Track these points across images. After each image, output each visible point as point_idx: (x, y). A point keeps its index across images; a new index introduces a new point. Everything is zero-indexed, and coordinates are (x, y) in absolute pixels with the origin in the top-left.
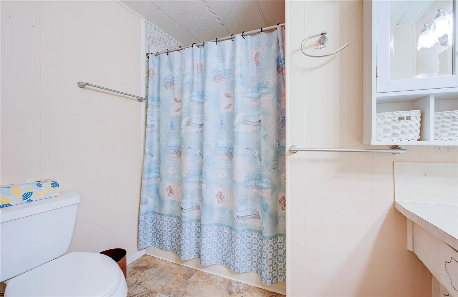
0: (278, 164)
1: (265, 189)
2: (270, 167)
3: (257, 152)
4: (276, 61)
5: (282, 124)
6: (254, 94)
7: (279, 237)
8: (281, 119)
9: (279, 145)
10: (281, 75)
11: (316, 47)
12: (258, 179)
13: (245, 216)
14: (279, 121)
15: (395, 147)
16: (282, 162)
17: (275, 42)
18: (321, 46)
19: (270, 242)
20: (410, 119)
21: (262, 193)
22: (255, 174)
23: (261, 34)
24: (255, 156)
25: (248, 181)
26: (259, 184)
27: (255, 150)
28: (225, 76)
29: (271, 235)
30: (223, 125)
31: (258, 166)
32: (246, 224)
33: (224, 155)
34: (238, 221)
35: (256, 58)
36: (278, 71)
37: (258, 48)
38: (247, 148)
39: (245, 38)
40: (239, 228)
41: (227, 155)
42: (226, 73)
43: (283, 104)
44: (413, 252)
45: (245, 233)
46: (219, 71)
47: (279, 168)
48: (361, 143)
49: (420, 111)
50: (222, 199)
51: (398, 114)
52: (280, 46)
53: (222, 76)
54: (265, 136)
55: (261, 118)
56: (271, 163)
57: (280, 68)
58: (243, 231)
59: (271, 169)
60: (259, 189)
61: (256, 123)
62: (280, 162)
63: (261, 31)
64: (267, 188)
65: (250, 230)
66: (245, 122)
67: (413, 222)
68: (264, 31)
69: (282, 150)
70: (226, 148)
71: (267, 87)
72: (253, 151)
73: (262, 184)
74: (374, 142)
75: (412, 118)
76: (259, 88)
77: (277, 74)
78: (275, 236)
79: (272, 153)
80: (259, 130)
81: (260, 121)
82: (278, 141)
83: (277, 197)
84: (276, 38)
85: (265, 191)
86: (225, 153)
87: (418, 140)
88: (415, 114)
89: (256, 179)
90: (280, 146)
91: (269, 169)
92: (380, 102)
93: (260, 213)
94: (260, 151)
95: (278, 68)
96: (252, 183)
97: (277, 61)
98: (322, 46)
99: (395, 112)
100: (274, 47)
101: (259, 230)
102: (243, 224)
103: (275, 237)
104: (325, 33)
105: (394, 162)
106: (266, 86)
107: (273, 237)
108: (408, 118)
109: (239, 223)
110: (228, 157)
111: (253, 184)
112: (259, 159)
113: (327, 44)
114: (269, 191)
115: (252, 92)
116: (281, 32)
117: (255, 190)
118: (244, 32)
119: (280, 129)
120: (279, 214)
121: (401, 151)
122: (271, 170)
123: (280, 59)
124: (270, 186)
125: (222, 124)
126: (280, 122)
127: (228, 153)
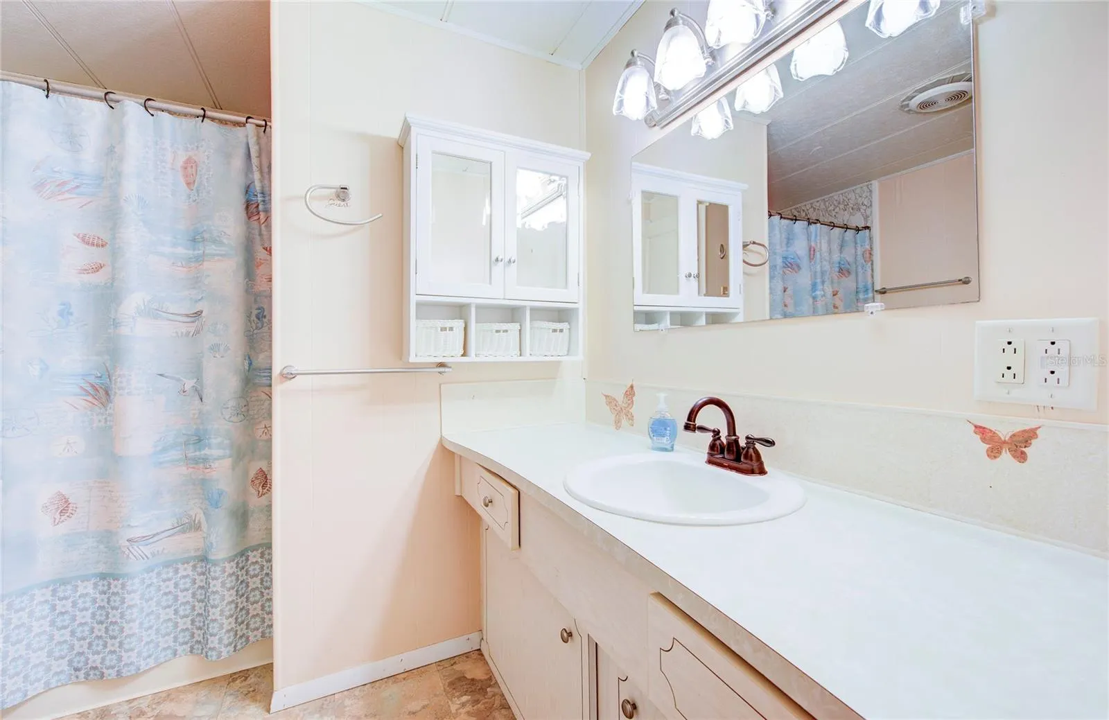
0: (248, 405)
1: (215, 459)
2: (227, 414)
3: (189, 384)
4: (244, 191)
5: (258, 323)
6: (181, 251)
7: (250, 553)
8: (255, 312)
9: (250, 364)
10: (256, 223)
11: (331, 202)
12: (191, 442)
13: (154, 535)
14: (250, 316)
15: (442, 365)
16: (257, 401)
17: (241, 152)
18: (339, 202)
19: (230, 568)
20: (452, 330)
21: (207, 470)
22: (184, 432)
23: (202, 121)
24: (184, 392)
25: (165, 450)
26: (197, 453)
27: (182, 378)
28: (77, 187)
29: (232, 553)
30: (71, 314)
31: (194, 414)
32: (156, 552)
33: (76, 395)
34: (133, 551)
35: (186, 168)
36: (247, 213)
37: (193, 149)
38: (161, 375)
39: (152, 115)
40: (134, 565)
41: (86, 395)
42: (84, 182)
43: (259, 282)
44: (461, 496)
45: (154, 575)
46: (55, 169)
47: (251, 412)
48: (401, 359)
49: (463, 321)
50: (70, 511)
51: (440, 323)
52: (254, 166)
53: (67, 187)
54: (214, 348)
55: (202, 306)
56: (232, 403)
57: (252, 208)
58: (149, 570)
59: (230, 417)
60: (196, 464)
61: (187, 316)
62: (253, 399)
63: (204, 115)
64: (219, 458)
65: (167, 565)
66: (153, 313)
67: (461, 456)
68: (213, 119)
69: (257, 375)
70: (83, 375)
71: (221, 243)
72: (178, 380)
73: (206, 451)
74: (412, 359)
75: (454, 329)
76: (195, 239)
77: (247, 218)
78: (242, 554)
79: (233, 383)
80: (197, 332)
81: (198, 314)
82: (249, 358)
83: (246, 472)
84: (244, 146)
85: (216, 465)
86: (78, 391)
87: (462, 356)
88: (458, 324)
89: (186, 444)
90: (252, 367)
91: (227, 417)
92: (419, 305)
93: (201, 517)
94: (199, 379)
95: (247, 207)
96: (175, 454)
97: (247, 192)
98: (342, 203)
99: (437, 321)
100: (238, 162)
101: (195, 556)
102: (149, 556)
103: (241, 556)
104: (346, 189)
105: (440, 385)
106: (218, 239)
107: (236, 556)
108: (451, 329)
109: (135, 553)
110: (90, 398)
111: (181, 456)
112: (197, 398)
113: (350, 202)
114: (227, 462)
115: (174, 245)
116: (255, 138)
117: (184, 468)
118: (149, 100)
119: (252, 333)
120: (251, 507)
121: (447, 370)
122: (231, 419)
123: (251, 189)
124: (228, 452)
125: (65, 312)
126: (253, 317)
127: (89, 389)
